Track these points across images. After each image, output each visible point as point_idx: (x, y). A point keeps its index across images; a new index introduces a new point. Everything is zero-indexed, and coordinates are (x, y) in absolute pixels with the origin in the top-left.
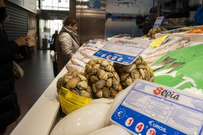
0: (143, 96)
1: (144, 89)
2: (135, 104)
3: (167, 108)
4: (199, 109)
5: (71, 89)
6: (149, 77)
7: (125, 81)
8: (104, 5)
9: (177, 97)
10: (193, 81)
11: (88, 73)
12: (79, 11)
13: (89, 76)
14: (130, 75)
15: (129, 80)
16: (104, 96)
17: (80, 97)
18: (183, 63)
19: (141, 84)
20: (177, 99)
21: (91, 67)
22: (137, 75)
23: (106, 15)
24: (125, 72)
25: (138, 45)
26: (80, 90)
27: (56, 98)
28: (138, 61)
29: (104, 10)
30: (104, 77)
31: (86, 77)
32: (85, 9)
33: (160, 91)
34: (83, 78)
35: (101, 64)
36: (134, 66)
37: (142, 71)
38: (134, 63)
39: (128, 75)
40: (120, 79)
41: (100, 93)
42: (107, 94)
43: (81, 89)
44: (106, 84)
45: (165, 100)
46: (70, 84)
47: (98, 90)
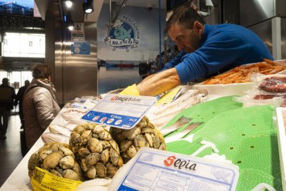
0: (151, 169)
1: (151, 160)
2: (141, 182)
3: (183, 182)
4: (221, 180)
5: (50, 169)
6: (158, 144)
7: (126, 152)
8: (95, 50)
9: (193, 167)
10: (213, 146)
11: (74, 145)
12: (60, 57)
13: (77, 148)
14: (133, 143)
15: (133, 150)
16: (98, 176)
17: (64, 180)
18: (201, 123)
19: (149, 154)
20: (194, 169)
21: (78, 135)
22: (142, 143)
23: (98, 63)
24: (127, 139)
25: (141, 102)
26: (64, 170)
27: (27, 185)
28: (142, 124)
29: (95, 56)
30: (98, 148)
31: (71, 149)
32: (68, 55)
33: (172, 161)
34: (68, 151)
35: (92, 131)
36: (138, 130)
37: (147, 135)
38: (138, 126)
39: (130, 143)
40: (120, 149)
41: (93, 172)
42: (102, 172)
43: (64, 167)
44: (100, 157)
45: (179, 172)
46: (49, 162)
47: (90, 167)
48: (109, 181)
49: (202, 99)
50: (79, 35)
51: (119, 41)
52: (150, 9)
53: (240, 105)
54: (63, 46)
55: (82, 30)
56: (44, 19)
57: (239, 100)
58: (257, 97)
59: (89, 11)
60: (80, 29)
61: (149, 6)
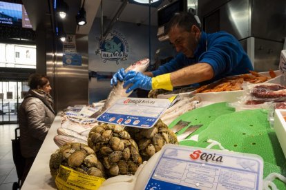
0: (178, 163)
1: (177, 155)
2: (170, 175)
3: (212, 173)
4: (248, 169)
5: (75, 167)
7: (145, 150)
8: (86, 62)
9: (220, 159)
10: (219, 144)
12: (52, 68)
13: (98, 147)
14: (152, 142)
15: (152, 148)
16: (121, 173)
17: (89, 177)
18: (201, 126)
19: (172, 150)
20: (220, 161)
21: (99, 135)
22: (160, 141)
23: (89, 74)
24: (145, 138)
25: (155, 104)
26: (89, 167)
28: (159, 124)
29: (87, 68)
30: (120, 146)
31: (92, 148)
32: (59, 66)
33: (198, 155)
34: (90, 150)
35: (113, 131)
36: (156, 130)
37: (164, 134)
38: (155, 126)
39: (148, 141)
40: (139, 148)
41: (116, 169)
42: (125, 169)
43: (89, 165)
44: (123, 155)
45: (206, 164)
46: (73, 160)
47: (113, 164)
48: (132, 177)
49: (197, 105)
50: (71, 47)
51: (110, 54)
52: (139, 25)
53: (233, 110)
54: (55, 56)
55: (74, 42)
56: (34, 29)
57: (232, 105)
58: (249, 103)
59: (82, 23)
60: (71, 41)
61: (138, 22)
